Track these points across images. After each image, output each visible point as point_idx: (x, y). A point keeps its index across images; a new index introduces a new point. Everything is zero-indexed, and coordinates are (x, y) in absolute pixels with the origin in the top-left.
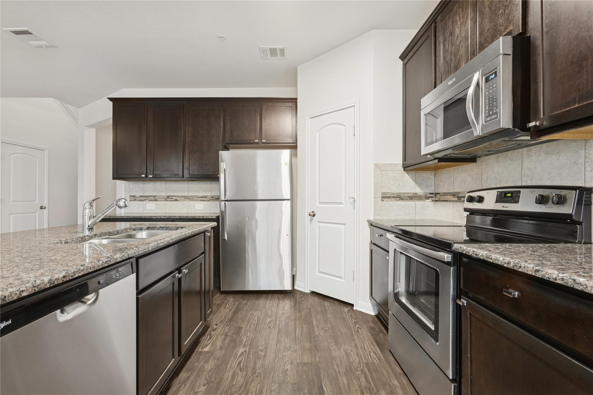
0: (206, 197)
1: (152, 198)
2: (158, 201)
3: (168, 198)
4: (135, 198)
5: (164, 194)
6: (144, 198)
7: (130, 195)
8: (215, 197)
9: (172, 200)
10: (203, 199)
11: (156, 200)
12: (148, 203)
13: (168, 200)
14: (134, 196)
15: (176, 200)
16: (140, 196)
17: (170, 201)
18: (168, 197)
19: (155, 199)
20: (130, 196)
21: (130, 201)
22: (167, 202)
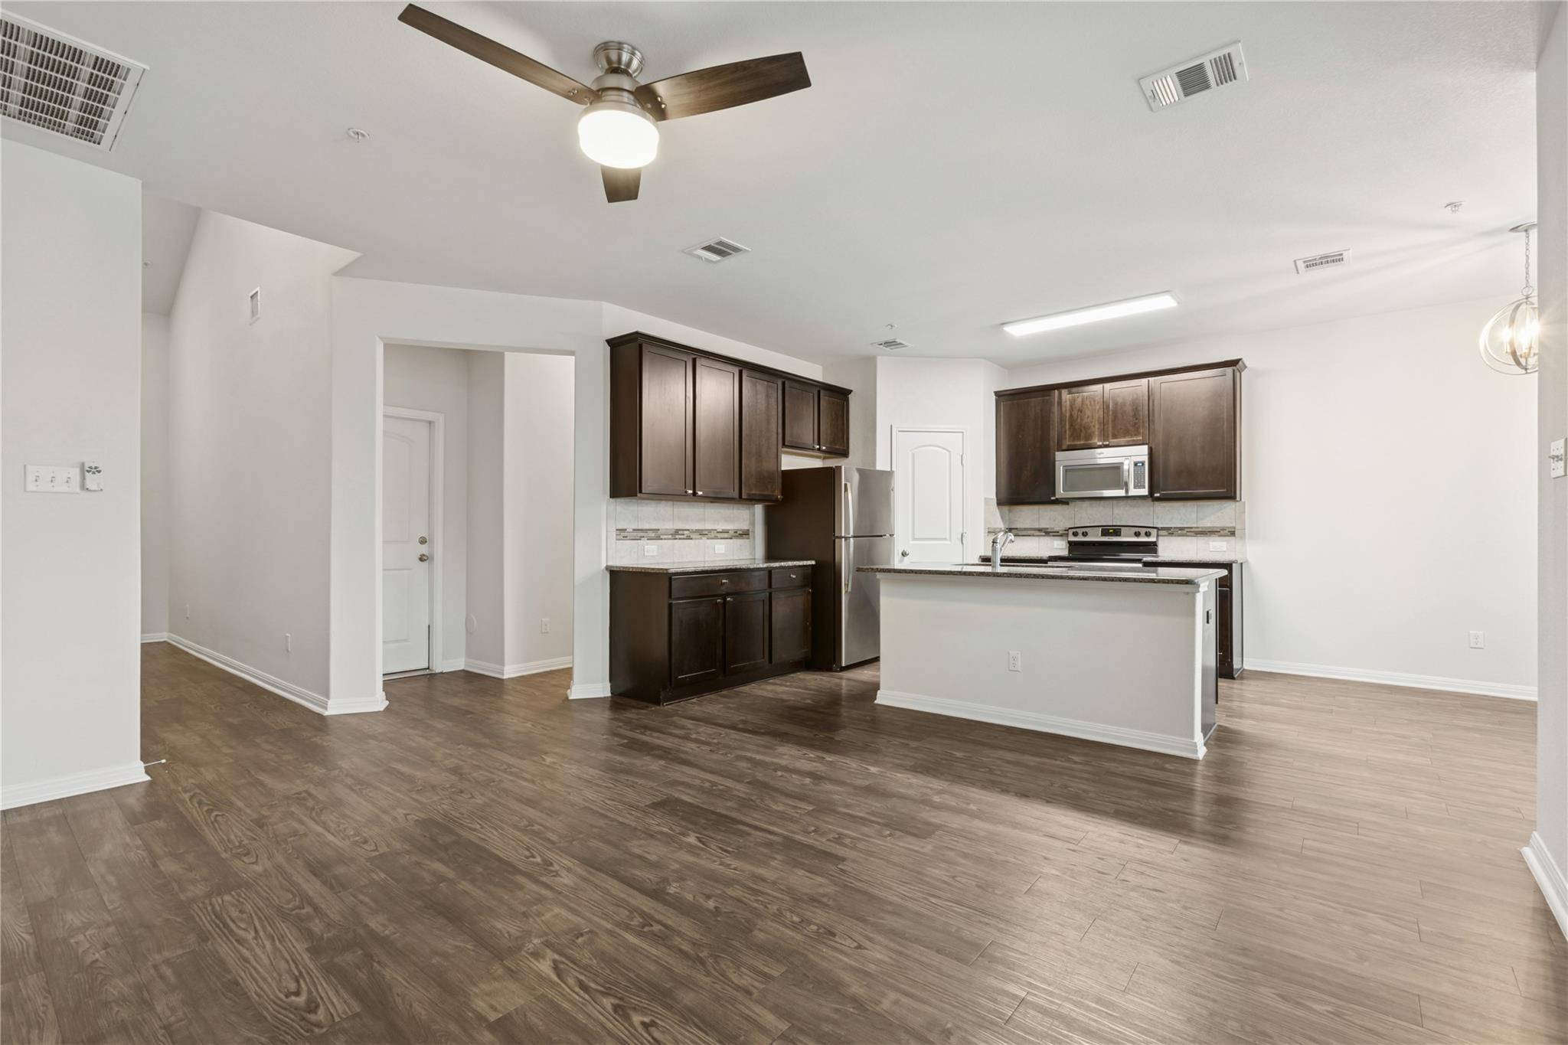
0: (727, 532)
1: (653, 535)
2: (662, 539)
3: (676, 534)
4: (625, 534)
5: (670, 526)
6: (641, 534)
7: (618, 528)
8: (739, 532)
9: (682, 537)
10: (724, 534)
11: (658, 538)
12: (647, 544)
13: (677, 537)
14: (624, 530)
15: (689, 538)
16: (634, 530)
17: (680, 539)
18: (677, 532)
19: (657, 535)
20: (617, 530)
21: (617, 540)
22: (676, 541)
